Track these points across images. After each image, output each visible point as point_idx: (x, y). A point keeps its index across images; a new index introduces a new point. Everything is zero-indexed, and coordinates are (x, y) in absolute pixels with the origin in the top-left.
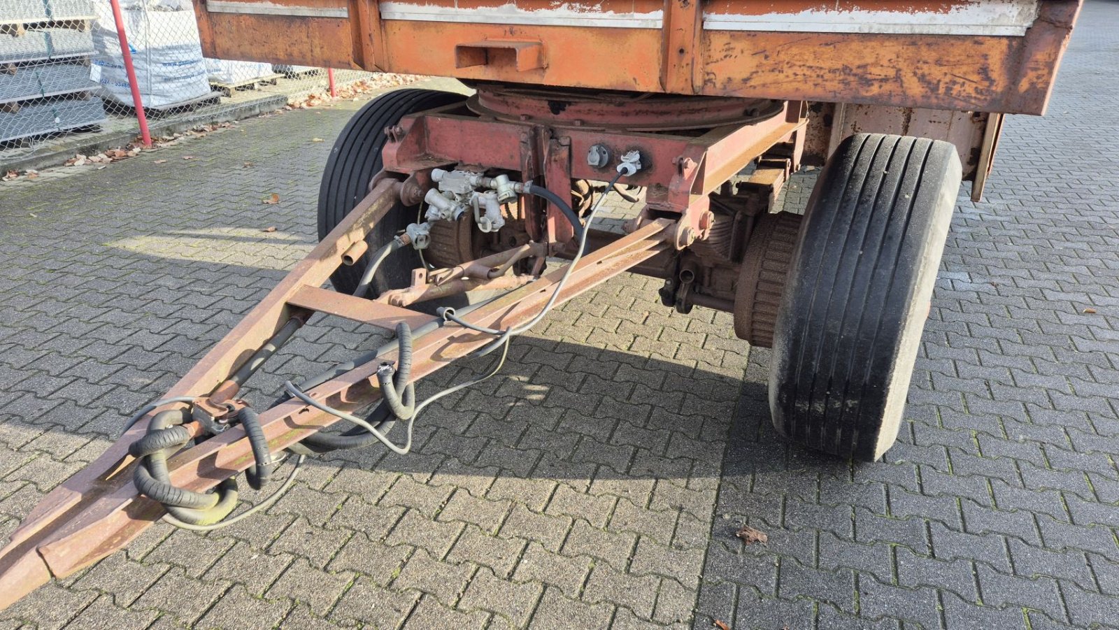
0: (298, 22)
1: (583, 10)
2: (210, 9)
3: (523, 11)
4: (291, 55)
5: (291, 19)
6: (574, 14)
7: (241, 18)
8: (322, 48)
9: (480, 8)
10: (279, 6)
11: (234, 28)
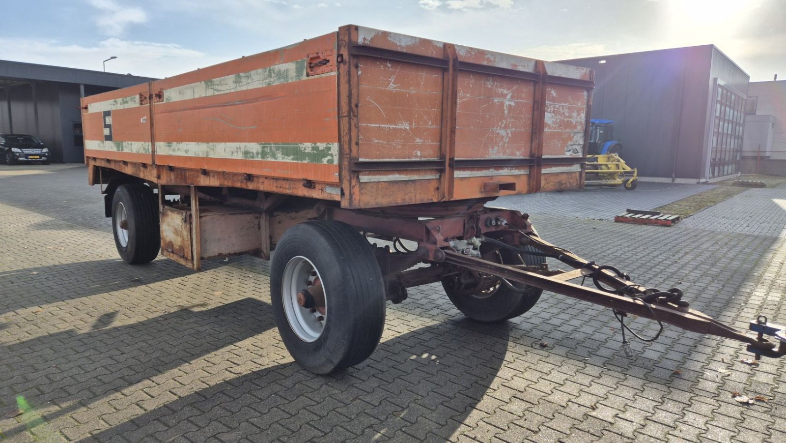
0: (411, 182)
1: (511, 170)
2: (361, 181)
3: (495, 171)
4: (404, 200)
5: (406, 182)
6: (509, 171)
7: (380, 184)
8: (420, 194)
9: (483, 171)
10: (402, 176)
11: (374, 190)
